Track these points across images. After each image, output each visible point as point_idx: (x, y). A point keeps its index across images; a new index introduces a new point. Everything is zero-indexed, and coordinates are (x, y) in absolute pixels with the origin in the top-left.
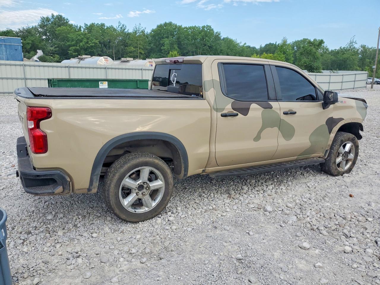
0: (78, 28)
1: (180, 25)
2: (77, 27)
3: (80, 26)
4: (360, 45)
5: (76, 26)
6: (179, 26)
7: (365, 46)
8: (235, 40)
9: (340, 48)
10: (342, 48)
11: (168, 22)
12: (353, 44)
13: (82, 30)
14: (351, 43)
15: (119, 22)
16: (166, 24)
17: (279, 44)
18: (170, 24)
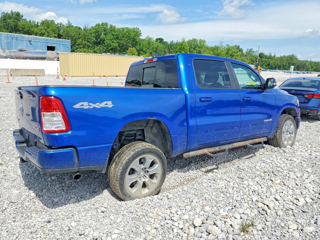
0: (36, 23)
1: (115, 26)
3: (38, 22)
6: (114, 26)
7: (229, 45)
8: (152, 37)
9: (216, 45)
10: (216, 46)
11: (104, 22)
12: (223, 43)
13: (39, 24)
14: (221, 43)
16: (103, 24)
17: (179, 42)
18: (107, 24)
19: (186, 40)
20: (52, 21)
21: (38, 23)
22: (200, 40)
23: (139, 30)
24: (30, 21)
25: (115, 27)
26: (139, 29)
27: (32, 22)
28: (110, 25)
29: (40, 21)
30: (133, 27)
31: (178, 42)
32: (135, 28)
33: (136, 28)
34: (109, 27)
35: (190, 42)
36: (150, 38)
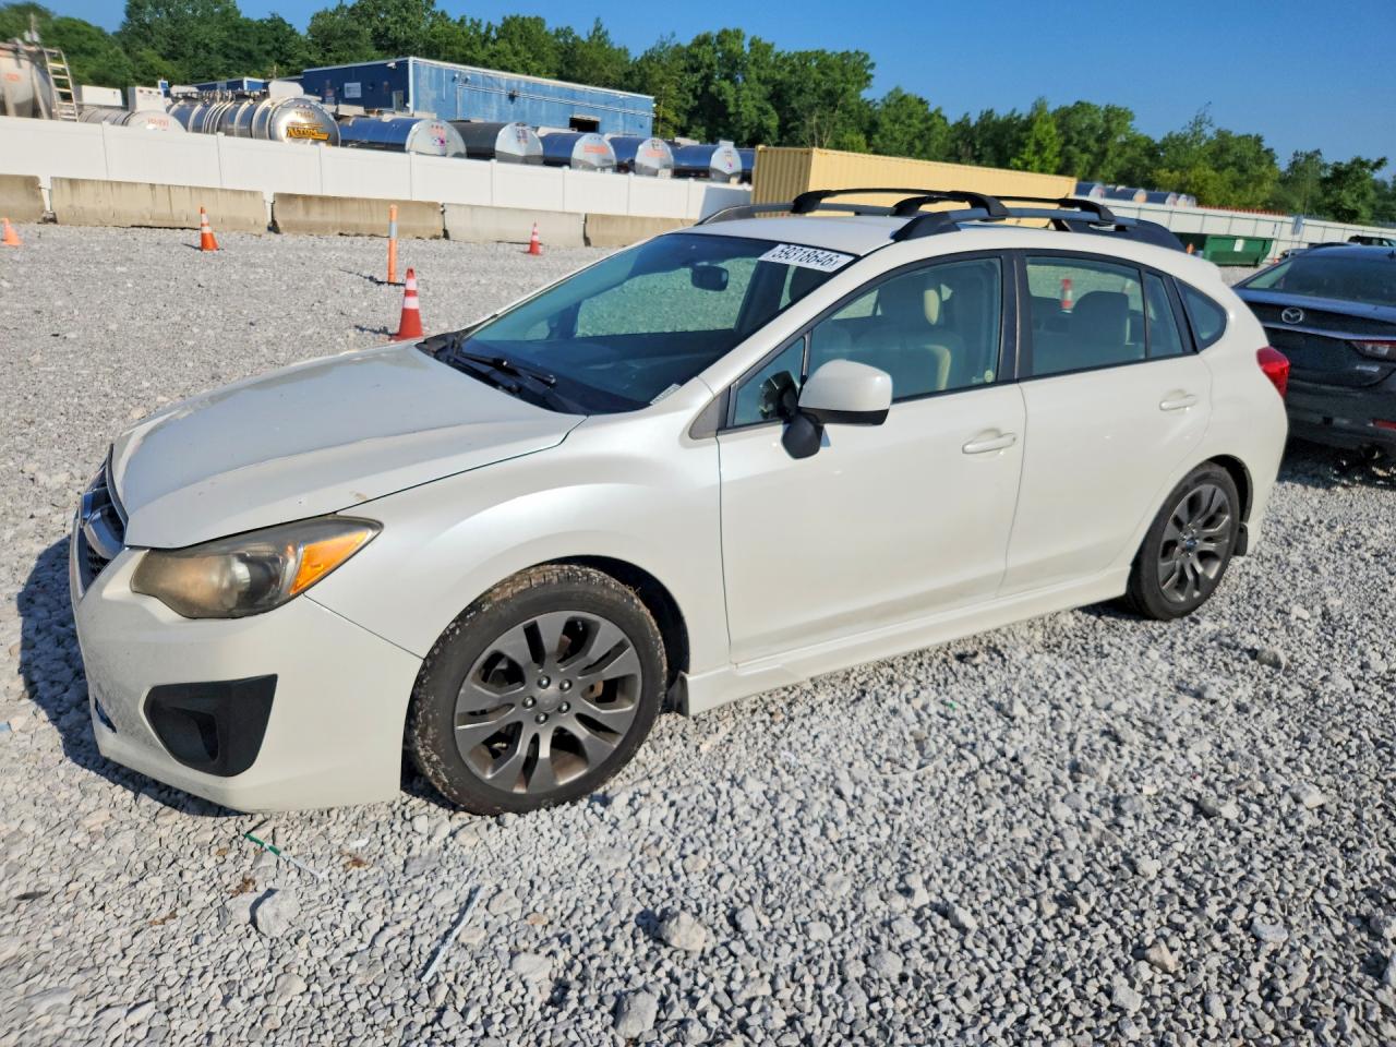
0: (483, 30)
1: (769, 42)
2: (478, 25)
4: (1217, 127)
5: (476, 21)
6: (767, 45)
9: (1170, 134)
11: (731, 28)
12: (1204, 126)
13: (493, 35)
14: (1199, 122)
15: (598, 20)
16: (723, 37)
17: (1019, 117)
18: (738, 35)
19: (1051, 108)
20: (539, 21)
21: (488, 31)
22: (1109, 110)
23: (869, 62)
24: (462, 22)
25: (769, 47)
26: (866, 57)
27: (468, 24)
28: (753, 38)
29: (498, 23)
30: (844, 50)
31: (1016, 115)
32: (852, 51)
33: (857, 52)
34: (747, 49)
35: (1064, 117)
36: (905, 96)
